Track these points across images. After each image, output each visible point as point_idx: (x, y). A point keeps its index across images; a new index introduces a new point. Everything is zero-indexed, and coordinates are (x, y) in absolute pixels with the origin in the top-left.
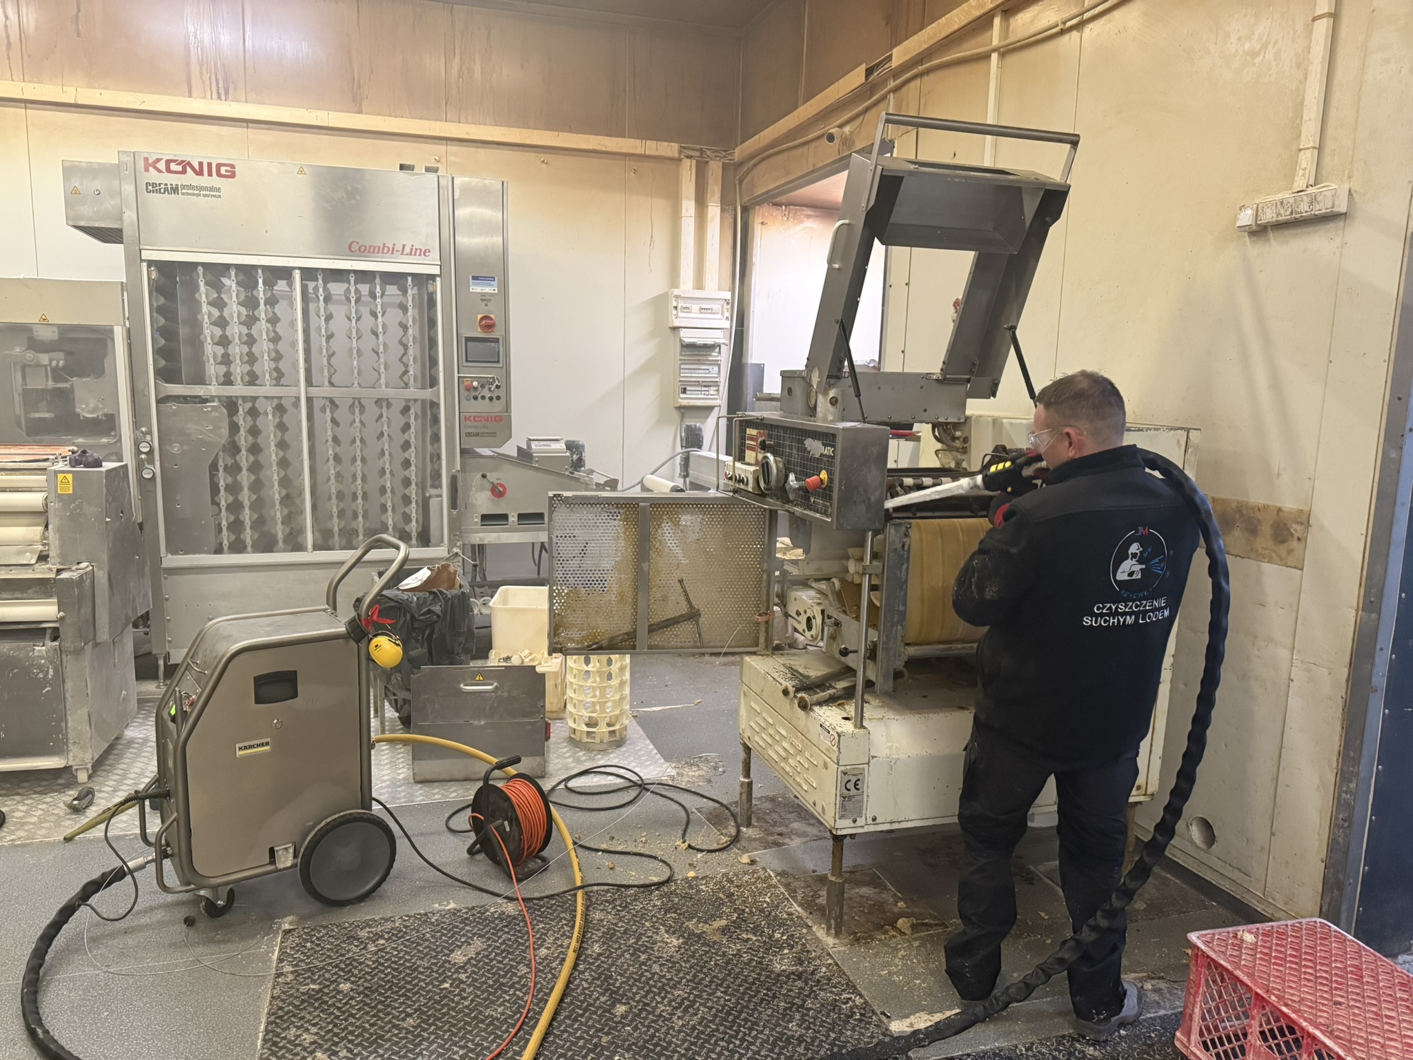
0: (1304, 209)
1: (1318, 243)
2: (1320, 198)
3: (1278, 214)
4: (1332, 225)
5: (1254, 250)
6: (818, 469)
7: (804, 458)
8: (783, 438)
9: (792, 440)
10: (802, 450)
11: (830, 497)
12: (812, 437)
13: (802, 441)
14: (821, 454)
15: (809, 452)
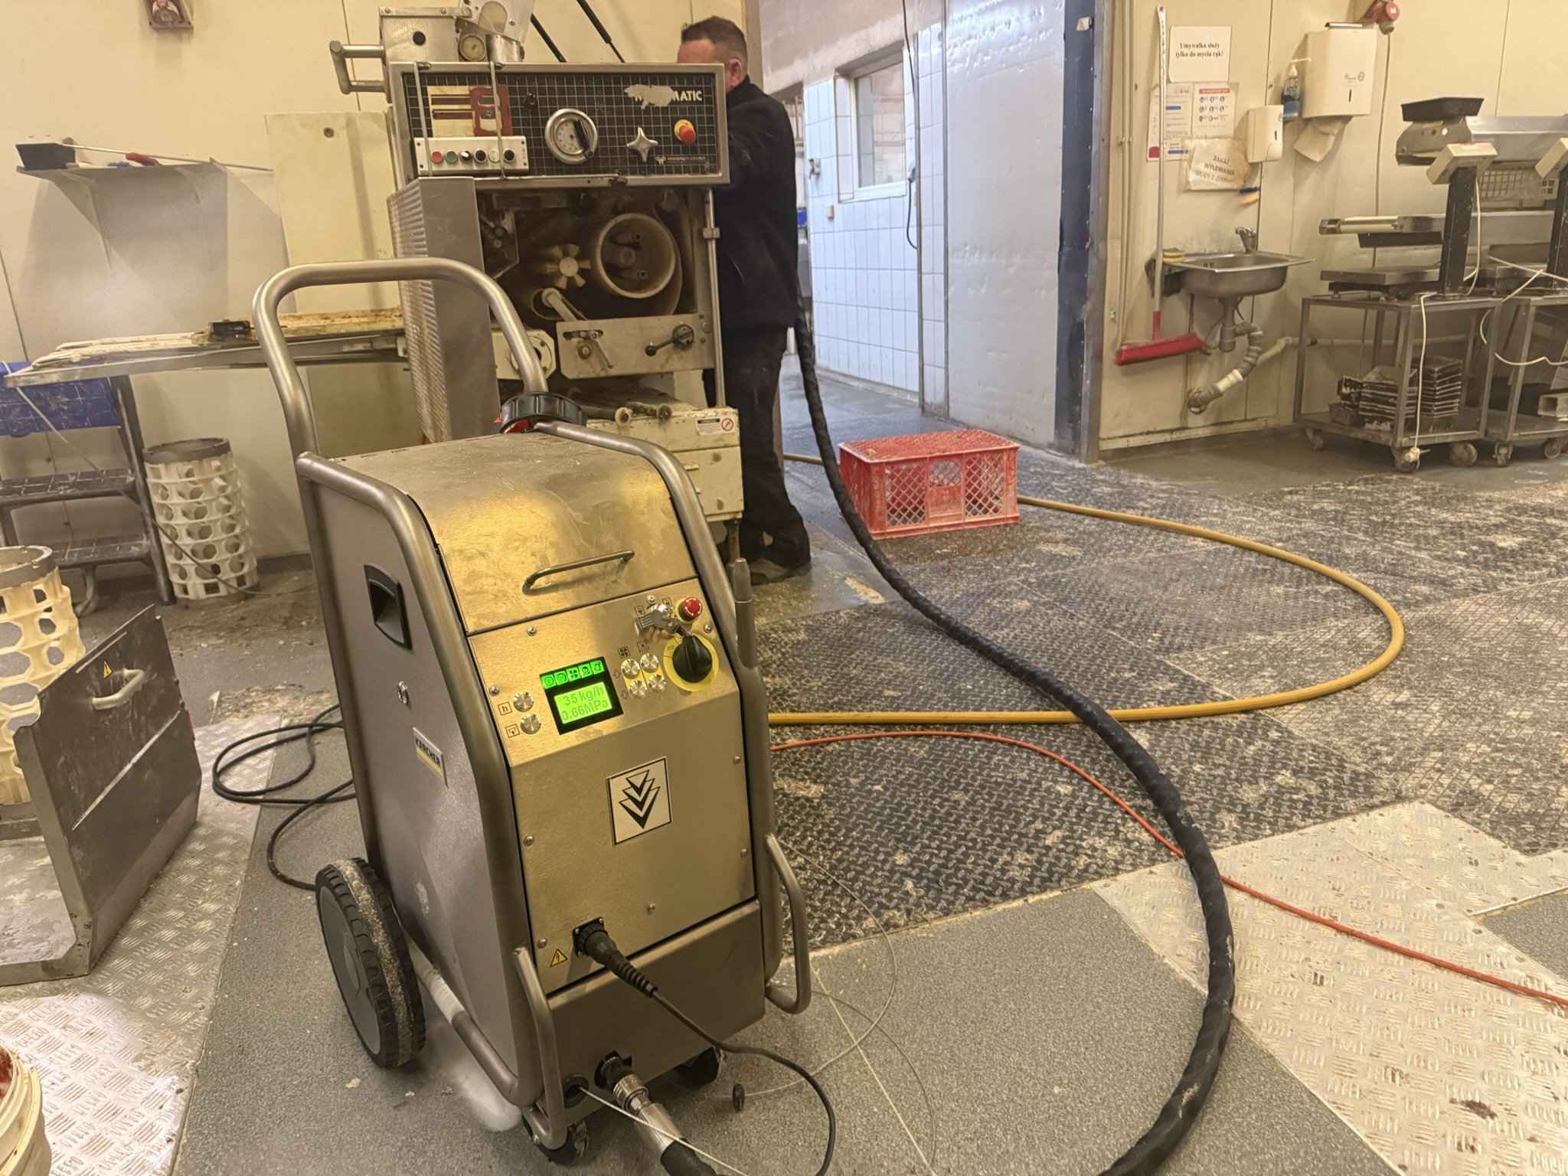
6: (666, 120)
7: (628, 111)
8: (562, 91)
9: (589, 91)
10: (619, 101)
11: (703, 150)
12: (645, 83)
13: (618, 91)
14: (672, 102)
15: (640, 102)
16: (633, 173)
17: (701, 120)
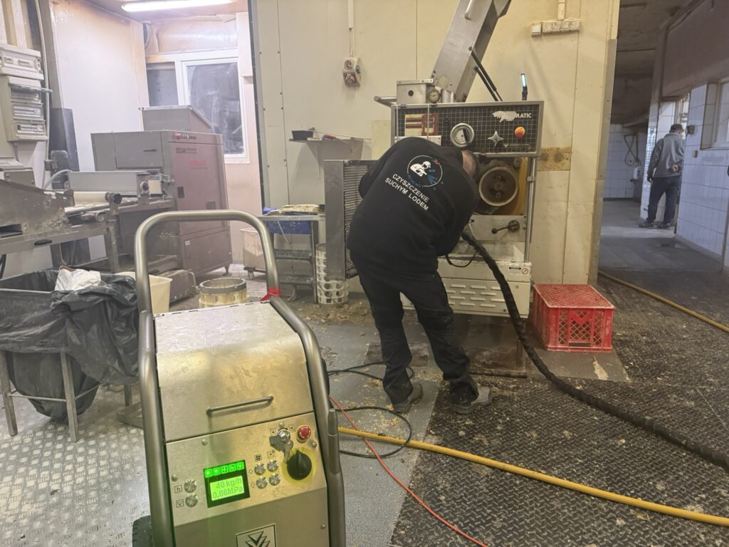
0: (566, 27)
1: (567, 42)
2: (573, 23)
3: (553, 29)
4: (572, 35)
5: (535, 43)
6: (511, 127)
7: (493, 123)
8: (463, 115)
9: (476, 114)
10: (489, 119)
11: (529, 141)
12: (503, 110)
13: (490, 114)
14: (516, 119)
15: (500, 119)
16: (491, 151)
17: (529, 127)
